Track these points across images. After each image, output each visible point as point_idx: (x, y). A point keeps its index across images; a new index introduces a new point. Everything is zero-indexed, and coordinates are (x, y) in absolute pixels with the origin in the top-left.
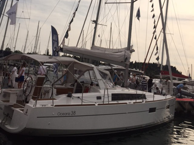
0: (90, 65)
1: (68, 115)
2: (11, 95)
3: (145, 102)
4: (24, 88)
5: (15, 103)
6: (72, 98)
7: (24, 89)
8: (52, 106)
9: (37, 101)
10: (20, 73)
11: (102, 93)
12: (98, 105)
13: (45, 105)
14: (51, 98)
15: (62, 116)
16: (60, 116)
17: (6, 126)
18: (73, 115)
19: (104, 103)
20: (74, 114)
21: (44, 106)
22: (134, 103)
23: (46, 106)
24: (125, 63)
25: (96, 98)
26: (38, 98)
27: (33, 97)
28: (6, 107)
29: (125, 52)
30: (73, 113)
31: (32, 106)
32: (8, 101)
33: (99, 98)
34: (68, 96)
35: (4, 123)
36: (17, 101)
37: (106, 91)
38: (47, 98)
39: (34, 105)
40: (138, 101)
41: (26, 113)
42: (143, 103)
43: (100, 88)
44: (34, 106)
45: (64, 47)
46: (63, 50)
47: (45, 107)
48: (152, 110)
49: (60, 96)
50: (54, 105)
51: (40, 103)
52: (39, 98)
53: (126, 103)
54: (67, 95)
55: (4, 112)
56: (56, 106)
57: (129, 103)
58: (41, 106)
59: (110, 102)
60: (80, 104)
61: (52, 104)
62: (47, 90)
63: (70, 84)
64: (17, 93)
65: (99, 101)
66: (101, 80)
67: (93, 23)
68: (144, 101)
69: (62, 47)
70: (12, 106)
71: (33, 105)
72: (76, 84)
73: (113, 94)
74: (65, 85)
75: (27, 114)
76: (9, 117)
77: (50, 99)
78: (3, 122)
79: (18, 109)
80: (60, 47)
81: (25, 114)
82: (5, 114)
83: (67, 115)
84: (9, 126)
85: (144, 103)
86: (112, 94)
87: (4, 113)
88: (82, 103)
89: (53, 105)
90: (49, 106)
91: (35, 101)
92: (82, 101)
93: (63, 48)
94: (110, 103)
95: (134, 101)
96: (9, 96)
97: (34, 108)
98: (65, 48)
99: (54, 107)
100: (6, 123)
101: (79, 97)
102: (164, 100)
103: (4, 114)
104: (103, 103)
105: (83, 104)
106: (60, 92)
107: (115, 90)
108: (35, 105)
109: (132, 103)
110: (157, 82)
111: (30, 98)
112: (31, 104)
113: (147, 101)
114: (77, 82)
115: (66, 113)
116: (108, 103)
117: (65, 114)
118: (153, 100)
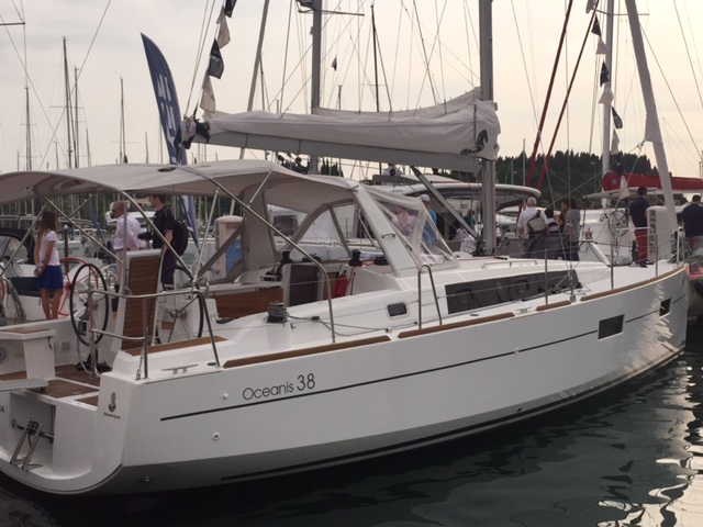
0: (337, 180)
1: (286, 391)
2: (27, 349)
3: (583, 299)
4: (72, 313)
5: (53, 377)
6: (288, 325)
7: (77, 319)
8: (213, 369)
9: (150, 356)
10: (41, 255)
11: (405, 287)
12: (402, 336)
13: (185, 368)
14: (200, 335)
15: (263, 399)
16: (254, 400)
17: (36, 471)
18: (307, 391)
19: (424, 327)
20: (311, 384)
21: (180, 371)
22: (539, 309)
23: (190, 371)
24: (478, 154)
25: (385, 313)
26: (150, 343)
27: (124, 342)
28: (16, 398)
29: (476, 109)
30: (306, 381)
31: (130, 378)
32: (22, 375)
33: (397, 309)
34: (271, 320)
35: (26, 460)
36: (57, 369)
37: (425, 277)
38: (184, 339)
39: (139, 375)
40: (553, 299)
41: (112, 408)
42: (573, 304)
43: (394, 272)
44: (138, 378)
45: (210, 121)
46: (211, 132)
47: (186, 374)
48: (611, 326)
49: (235, 322)
50: (222, 361)
51: (162, 363)
52: (153, 345)
53: (511, 315)
54: (266, 314)
55: (14, 421)
56: (229, 364)
57: (522, 311)
58: (170, 374)
59: (445, 318)
60: (329, 342)
61: (215, 361)
62: (179, 308)
63: (263, 273)
64: (49, 338)
65: (399, 320)
66: (394, 236)
67: (300, 12)
68: (578, 298)
69: (201, 121)
70: (42, 390)
71: (135, 376)
72: (286, 269)
73: (449, 289)
74: (241, 280)
75: (115, 413)
76: (41, 435)
77: (200, 341)
78: (19, 457)
79: (71, 401)
80: (196, 121)
81: (105, 414)
82: (22, 428)
83: (283, 395)
84: (49, 470)
85: (578, 302)
86: (446, 286)
87: (14, 424)
88: (334, 337)
89: (217, 364)
90: (203, 367)
91: (138, 358)
92: (333, 332)
93: (206, 124)
94: (445, 322)
95: (541, 301)
96: (21, 355)
97: (140, 387)
98: (216, 123)
99: (222, 369)
100: (33, 461)
101: (315, 319)
102: (651, 280)
103: (13, 426)
104: (417, 328)
105: (339, 340)
106: (233, 308)
107: (457, 272)
108: (143, 375)
109: (532, 311)
110: (595, 221)
111: (113, 349)
112: (125, 370)
113: (588, 294)
114: (291, 261)
115: (278, 388)
116: (437, 324)
117: (275, 391)
118: (609, 289)
